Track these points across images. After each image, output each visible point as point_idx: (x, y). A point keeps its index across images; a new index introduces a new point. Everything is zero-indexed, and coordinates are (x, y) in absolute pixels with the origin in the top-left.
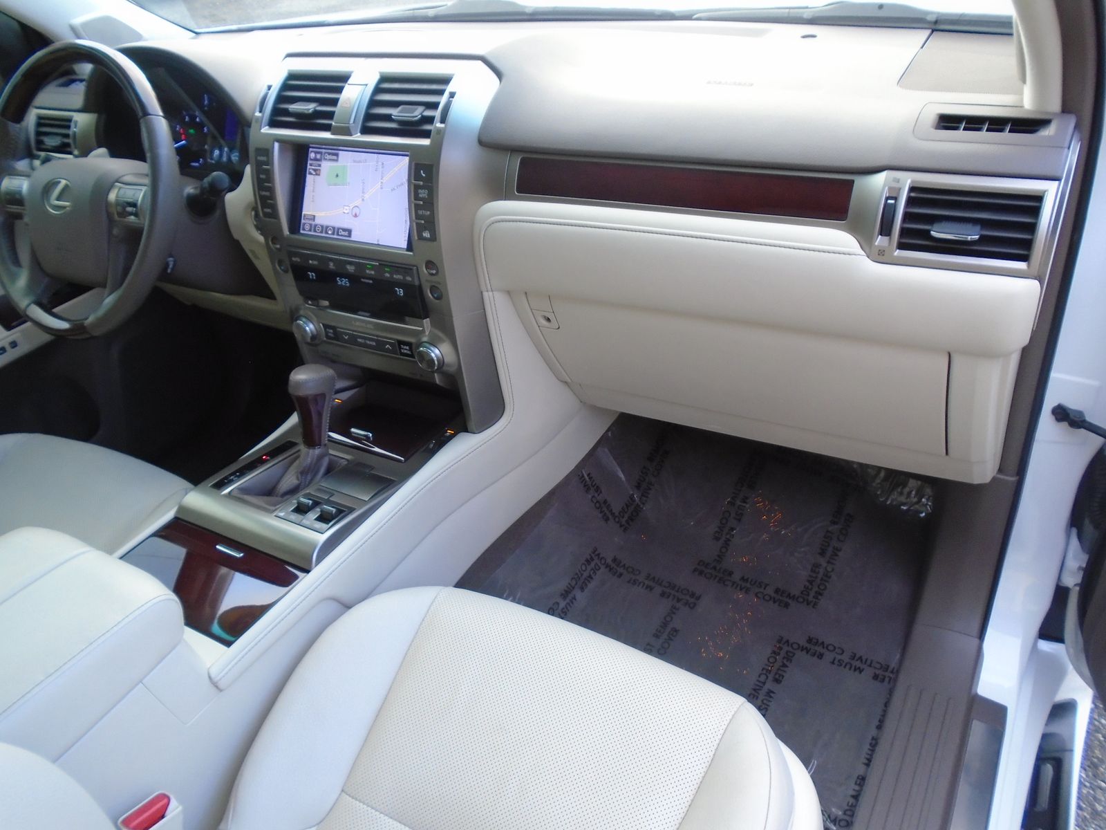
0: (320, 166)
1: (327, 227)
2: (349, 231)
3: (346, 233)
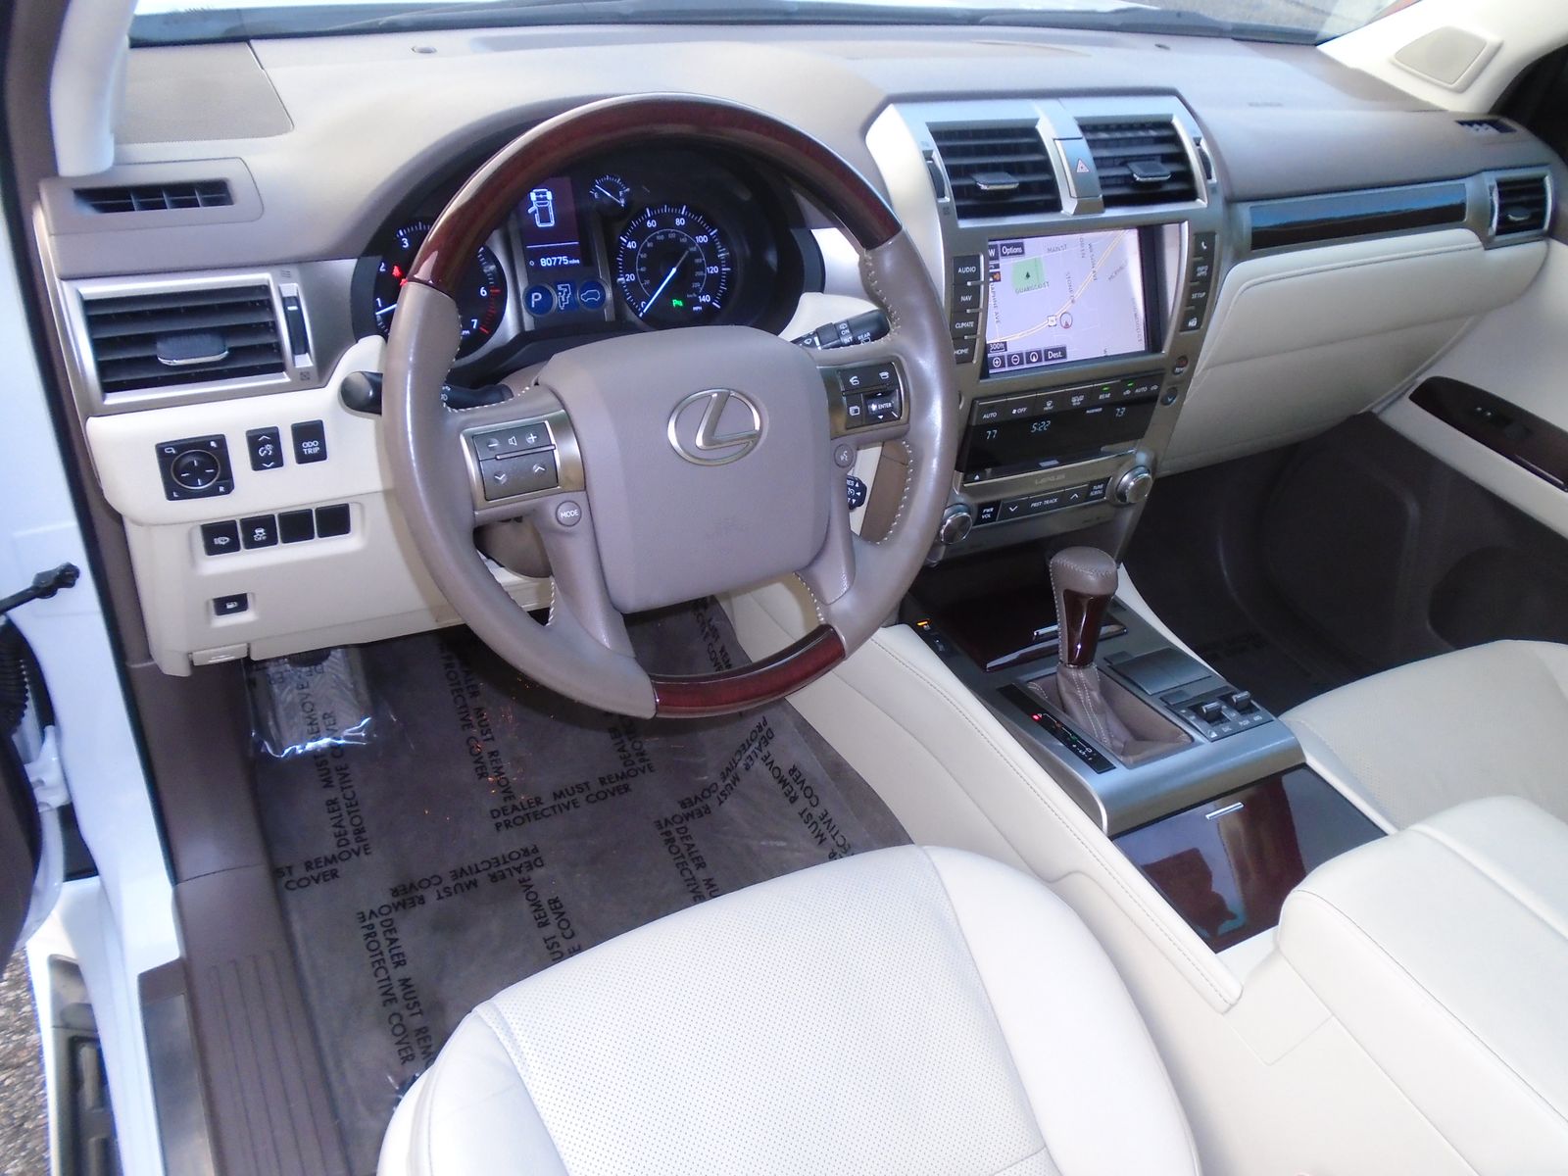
0: (997, 266)
1: (1028, 354)
2: (1063, 351)
3: (1059, 354)
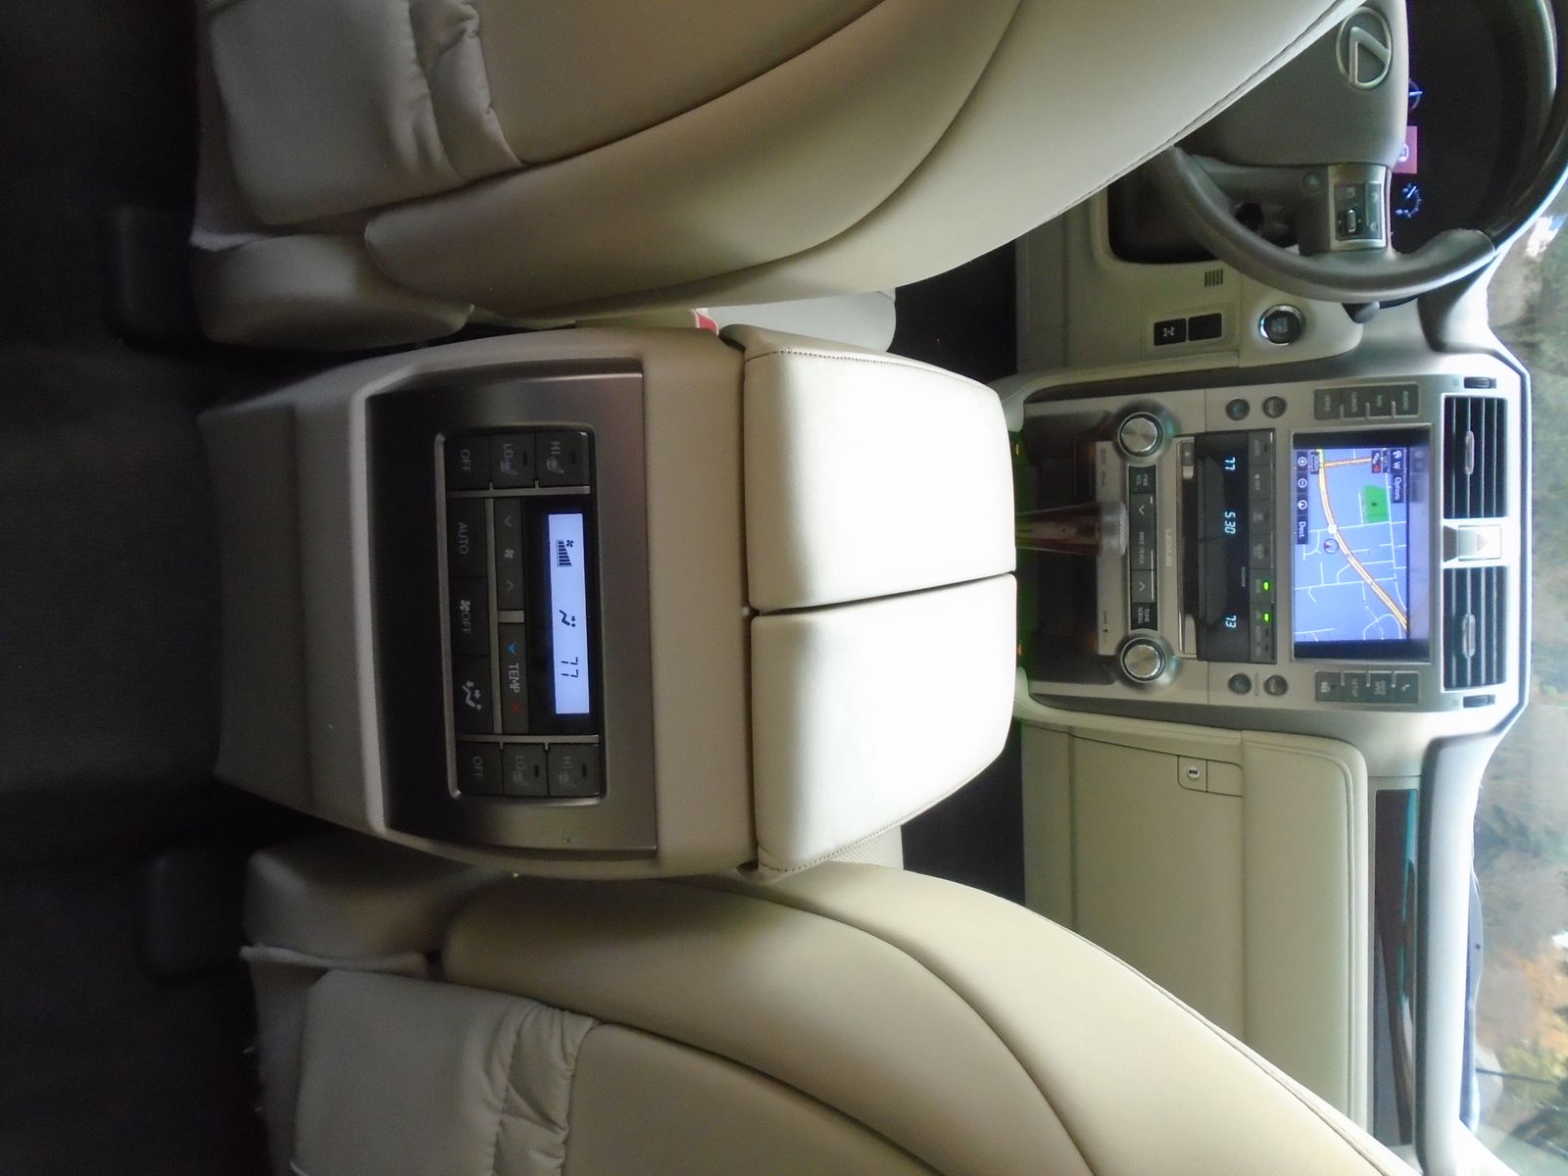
1: (1306, 498)
2: (1305, 540)
3: (1301, 535)
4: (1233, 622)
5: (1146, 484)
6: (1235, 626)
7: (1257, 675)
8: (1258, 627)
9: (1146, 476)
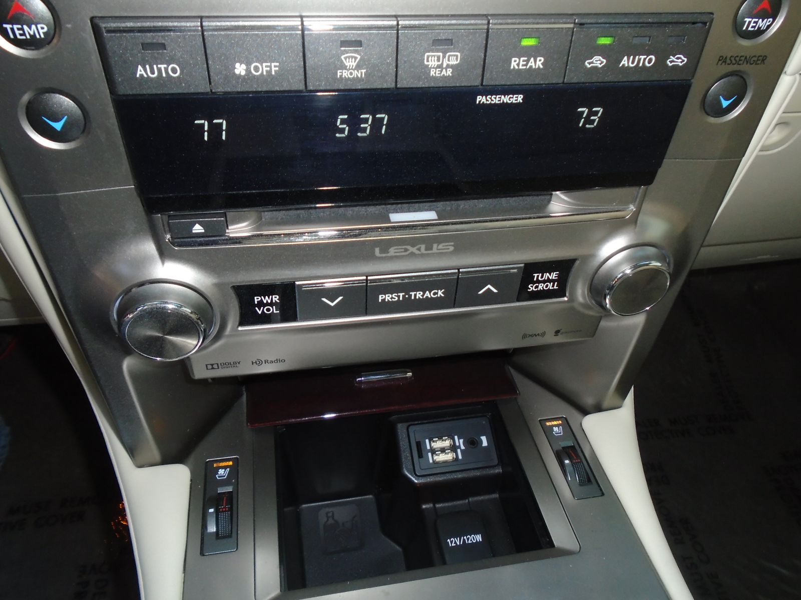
4: (591, 113)
5: (276, 298)
6: (601, 110)
7: (722, 60)
8: (624, 62)
9: (257, 299)
